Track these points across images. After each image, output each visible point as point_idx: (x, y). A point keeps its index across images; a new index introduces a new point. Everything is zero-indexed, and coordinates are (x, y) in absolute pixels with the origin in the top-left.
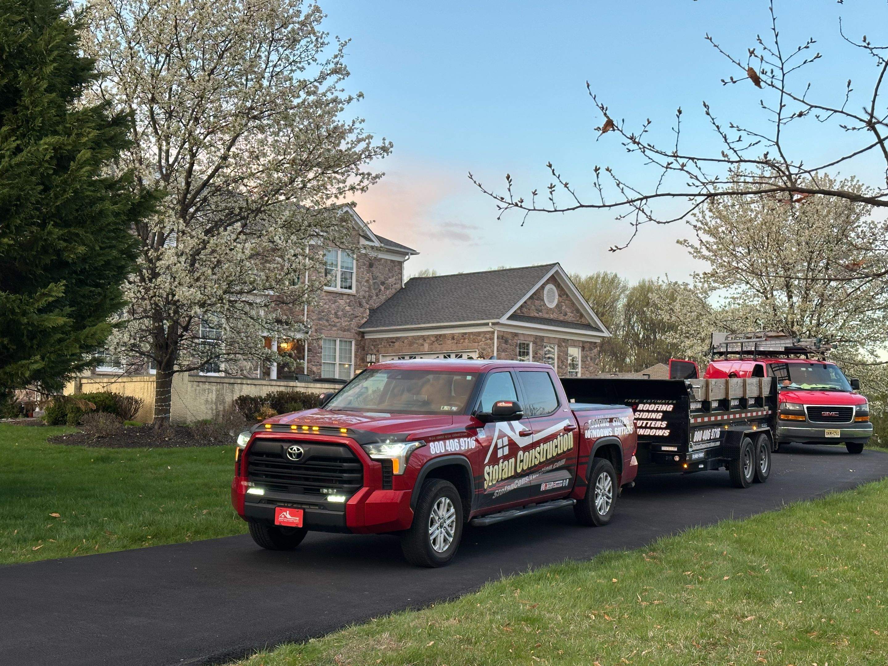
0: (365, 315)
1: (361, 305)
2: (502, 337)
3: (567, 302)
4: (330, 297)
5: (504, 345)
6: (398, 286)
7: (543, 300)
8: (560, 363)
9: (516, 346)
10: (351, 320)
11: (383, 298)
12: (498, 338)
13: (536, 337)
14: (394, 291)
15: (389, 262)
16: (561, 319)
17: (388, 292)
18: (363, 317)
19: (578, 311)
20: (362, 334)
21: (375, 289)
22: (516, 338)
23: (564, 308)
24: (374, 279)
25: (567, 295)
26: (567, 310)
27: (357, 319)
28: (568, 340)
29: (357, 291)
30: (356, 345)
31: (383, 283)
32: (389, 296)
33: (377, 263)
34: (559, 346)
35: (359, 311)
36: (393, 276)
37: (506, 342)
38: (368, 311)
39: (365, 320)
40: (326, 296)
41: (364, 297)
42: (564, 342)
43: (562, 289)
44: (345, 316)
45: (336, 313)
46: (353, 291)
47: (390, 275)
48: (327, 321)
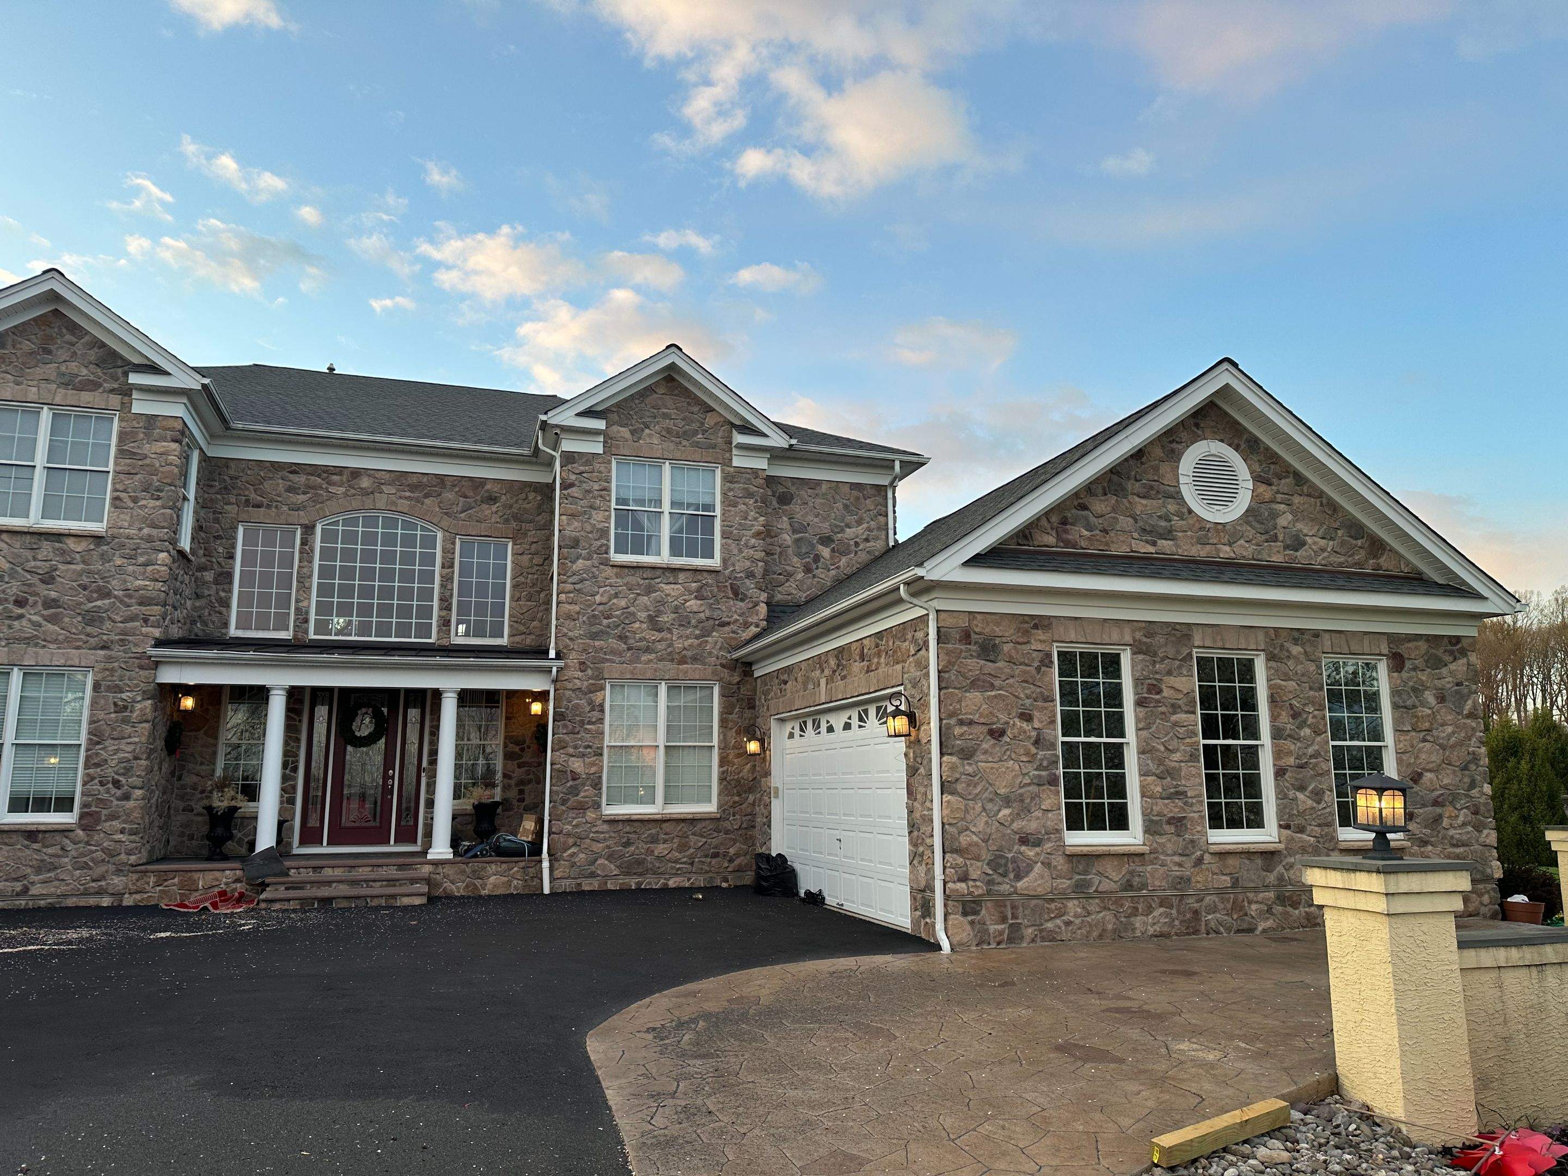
0: (753, 619)
1: (737, 594)
2: (966, 636)
3: (1297, 500)
4: (634, 579)
5: (974, 665)
6: (878, 546)
7: (1177, 496)
8: (1285, 717)
9: (1046, 660)
10: (706, 633)
11: (826, 577)
12: (941, 638)
13: (1150, 628)
14: (863, 557)
15: (846, 489)
16: (1277, 558)
17: (844, 560)
18: (746, 625)
19: (1356, 529)
20: (745, 667)
21: (798, 555)
22: (1040, 634)
23: (1282, 521)
24: (794, 532)
25: (1297, 476)
26: (1303, 527)
27: (727, 629)
28: (1316, 634)
29: (724, 561)
30: (722, 695)
31: (826, 540)
32: (848, 571)
33: (804, 493)
34: (1271, 658)
35: (733, 609)
36: (859, 522)
37: (988, 650)
38: (763, 609)
39: (754, 630)
40: (617, 576)
41: (750, 575)
42: (1296, 641)
43: (1273, 458)
44: (684, 622)
45: (651, 619)
46: (715, 562)
47: (849, 518)
48: (622, 638)
